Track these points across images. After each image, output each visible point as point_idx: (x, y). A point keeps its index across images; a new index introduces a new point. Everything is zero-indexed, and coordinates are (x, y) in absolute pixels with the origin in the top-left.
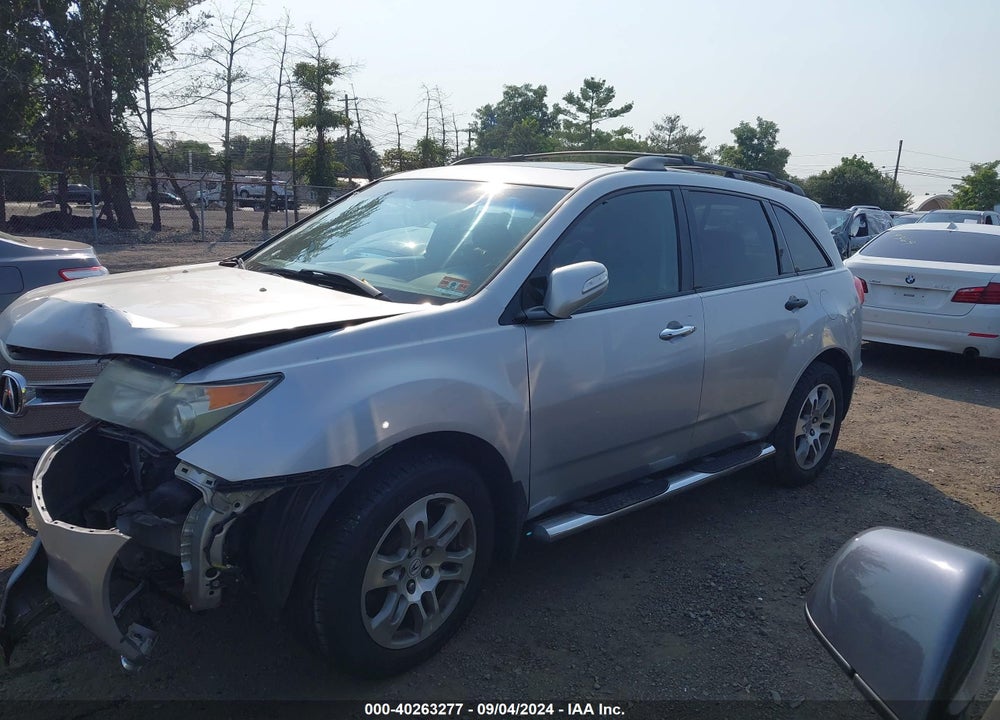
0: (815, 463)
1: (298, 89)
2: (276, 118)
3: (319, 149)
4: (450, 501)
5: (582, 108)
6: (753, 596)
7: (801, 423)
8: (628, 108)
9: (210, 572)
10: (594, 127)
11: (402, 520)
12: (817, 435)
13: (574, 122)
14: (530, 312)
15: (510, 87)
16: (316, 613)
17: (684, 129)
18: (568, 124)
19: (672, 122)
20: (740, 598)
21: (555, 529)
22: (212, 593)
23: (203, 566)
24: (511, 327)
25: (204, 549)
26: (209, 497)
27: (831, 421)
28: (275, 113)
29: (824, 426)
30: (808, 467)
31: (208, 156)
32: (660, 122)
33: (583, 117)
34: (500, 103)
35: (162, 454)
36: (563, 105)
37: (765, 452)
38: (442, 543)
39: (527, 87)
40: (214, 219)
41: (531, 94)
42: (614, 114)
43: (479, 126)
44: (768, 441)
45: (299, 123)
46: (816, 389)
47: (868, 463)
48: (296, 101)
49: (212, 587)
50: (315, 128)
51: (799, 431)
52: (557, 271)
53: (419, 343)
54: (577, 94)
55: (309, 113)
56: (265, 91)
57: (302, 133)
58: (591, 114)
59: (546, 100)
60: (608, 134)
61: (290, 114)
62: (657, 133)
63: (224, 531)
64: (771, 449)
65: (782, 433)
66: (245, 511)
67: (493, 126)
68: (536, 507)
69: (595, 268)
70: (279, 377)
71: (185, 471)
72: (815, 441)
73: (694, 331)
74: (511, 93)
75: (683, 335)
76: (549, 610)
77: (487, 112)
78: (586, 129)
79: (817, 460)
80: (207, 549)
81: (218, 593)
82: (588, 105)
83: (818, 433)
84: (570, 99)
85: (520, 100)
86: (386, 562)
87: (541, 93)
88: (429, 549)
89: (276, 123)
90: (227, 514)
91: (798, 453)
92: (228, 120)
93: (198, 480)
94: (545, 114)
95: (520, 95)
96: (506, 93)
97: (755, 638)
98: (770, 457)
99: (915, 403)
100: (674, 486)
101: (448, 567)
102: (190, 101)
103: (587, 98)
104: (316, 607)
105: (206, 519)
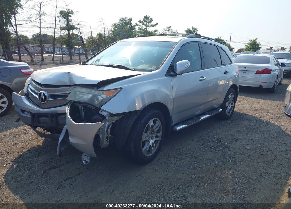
0: (230, 114)
1: (61, 18)
2: (55, 27)
3: (68, 37)
4: (157, 120)
5: (143, 24)
6: (225, 143)
7: (227, 103)
8: (157, 24)
9: (107, 137)
10: (147, 30)
11: (149, 124)
12: (230, 107)
13: (142, 28)
14: (172, 73)
15: (121, 18)
16: (132, 147)
17: (172, 30)
18: (140, 29)
19: (169, 28)
20: (222, 143)
21: (178, 128)
22: (107, 143)
23: (106, 136)
24: (168, 77)
25: (106, 132)
26: (108, 118)
27: (233, 103)
28: (55, 25)
29: (232, 104)
30: (229, 115)
31: (27, 39)
32: (165, 28)
33: (144, 27)
34: (118, 23)
35: (95, 108)
36: (138, 23)
37: (220, 110)
38: (156, 131)
39: (126, 18)
40: (38, 58)
41: (127, 20)
42: (153, 26)
43: (113, 29)
44: (220, 107)
45: (62, 29)
46: (230, 95)
47: (242, 114)
48: (61, 22)
49: (107, 141)
50: (67, 30)
51: (227, 105)
52: (177, 63)
53: (149, 81)
54: (142, 20)
55: (65, 26)
56: (51, 19)
57: (63, 31)
58: (146, 26)
59: (132, 22)
60: (151, 32)
61: (59, 26)
62: (164, 31)
63: (110, 127)
64: (221, 109)
65: (223, 106)
66: (115, 122)
67: (117, 30)
68: (174, 122)
69: (187, 62)
70: (121, 89)
71: (102, 112)
72: (230, 108)
73: (206, 79)
74: (122, 20)
75: (204, 80)
76: (177, 148)
77: (115, 26)
78: (145, 30)
79: (230, 113)
80: (107, 132)
81: (108, 142)
82: (145, 23)
83: (230, 106)
84: (140, 21)
85: (124, 22)
86: (146, 134)
87: (130, 20)
88: (152, 132)
89: (55, 29)
90: (111, 123)
91: (226, 111)
92: (40, 28)
93: (105, 114)
94: (132, 26)
95: (124, 20)
96: (120, 20)
97: (228, 151)
98: (221, 112)
99: (249, 100)
100: (202, 118)
101: (156, 137)
102: (29, 22)
103: (145, 21)
104: (132, 145)
105: (106, 124)
